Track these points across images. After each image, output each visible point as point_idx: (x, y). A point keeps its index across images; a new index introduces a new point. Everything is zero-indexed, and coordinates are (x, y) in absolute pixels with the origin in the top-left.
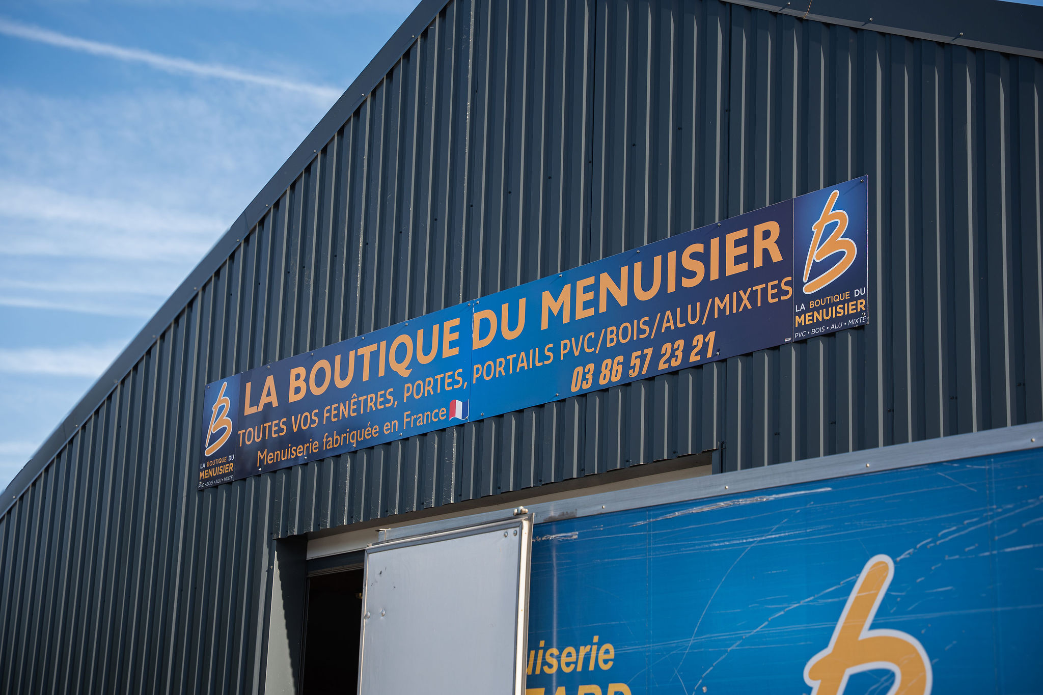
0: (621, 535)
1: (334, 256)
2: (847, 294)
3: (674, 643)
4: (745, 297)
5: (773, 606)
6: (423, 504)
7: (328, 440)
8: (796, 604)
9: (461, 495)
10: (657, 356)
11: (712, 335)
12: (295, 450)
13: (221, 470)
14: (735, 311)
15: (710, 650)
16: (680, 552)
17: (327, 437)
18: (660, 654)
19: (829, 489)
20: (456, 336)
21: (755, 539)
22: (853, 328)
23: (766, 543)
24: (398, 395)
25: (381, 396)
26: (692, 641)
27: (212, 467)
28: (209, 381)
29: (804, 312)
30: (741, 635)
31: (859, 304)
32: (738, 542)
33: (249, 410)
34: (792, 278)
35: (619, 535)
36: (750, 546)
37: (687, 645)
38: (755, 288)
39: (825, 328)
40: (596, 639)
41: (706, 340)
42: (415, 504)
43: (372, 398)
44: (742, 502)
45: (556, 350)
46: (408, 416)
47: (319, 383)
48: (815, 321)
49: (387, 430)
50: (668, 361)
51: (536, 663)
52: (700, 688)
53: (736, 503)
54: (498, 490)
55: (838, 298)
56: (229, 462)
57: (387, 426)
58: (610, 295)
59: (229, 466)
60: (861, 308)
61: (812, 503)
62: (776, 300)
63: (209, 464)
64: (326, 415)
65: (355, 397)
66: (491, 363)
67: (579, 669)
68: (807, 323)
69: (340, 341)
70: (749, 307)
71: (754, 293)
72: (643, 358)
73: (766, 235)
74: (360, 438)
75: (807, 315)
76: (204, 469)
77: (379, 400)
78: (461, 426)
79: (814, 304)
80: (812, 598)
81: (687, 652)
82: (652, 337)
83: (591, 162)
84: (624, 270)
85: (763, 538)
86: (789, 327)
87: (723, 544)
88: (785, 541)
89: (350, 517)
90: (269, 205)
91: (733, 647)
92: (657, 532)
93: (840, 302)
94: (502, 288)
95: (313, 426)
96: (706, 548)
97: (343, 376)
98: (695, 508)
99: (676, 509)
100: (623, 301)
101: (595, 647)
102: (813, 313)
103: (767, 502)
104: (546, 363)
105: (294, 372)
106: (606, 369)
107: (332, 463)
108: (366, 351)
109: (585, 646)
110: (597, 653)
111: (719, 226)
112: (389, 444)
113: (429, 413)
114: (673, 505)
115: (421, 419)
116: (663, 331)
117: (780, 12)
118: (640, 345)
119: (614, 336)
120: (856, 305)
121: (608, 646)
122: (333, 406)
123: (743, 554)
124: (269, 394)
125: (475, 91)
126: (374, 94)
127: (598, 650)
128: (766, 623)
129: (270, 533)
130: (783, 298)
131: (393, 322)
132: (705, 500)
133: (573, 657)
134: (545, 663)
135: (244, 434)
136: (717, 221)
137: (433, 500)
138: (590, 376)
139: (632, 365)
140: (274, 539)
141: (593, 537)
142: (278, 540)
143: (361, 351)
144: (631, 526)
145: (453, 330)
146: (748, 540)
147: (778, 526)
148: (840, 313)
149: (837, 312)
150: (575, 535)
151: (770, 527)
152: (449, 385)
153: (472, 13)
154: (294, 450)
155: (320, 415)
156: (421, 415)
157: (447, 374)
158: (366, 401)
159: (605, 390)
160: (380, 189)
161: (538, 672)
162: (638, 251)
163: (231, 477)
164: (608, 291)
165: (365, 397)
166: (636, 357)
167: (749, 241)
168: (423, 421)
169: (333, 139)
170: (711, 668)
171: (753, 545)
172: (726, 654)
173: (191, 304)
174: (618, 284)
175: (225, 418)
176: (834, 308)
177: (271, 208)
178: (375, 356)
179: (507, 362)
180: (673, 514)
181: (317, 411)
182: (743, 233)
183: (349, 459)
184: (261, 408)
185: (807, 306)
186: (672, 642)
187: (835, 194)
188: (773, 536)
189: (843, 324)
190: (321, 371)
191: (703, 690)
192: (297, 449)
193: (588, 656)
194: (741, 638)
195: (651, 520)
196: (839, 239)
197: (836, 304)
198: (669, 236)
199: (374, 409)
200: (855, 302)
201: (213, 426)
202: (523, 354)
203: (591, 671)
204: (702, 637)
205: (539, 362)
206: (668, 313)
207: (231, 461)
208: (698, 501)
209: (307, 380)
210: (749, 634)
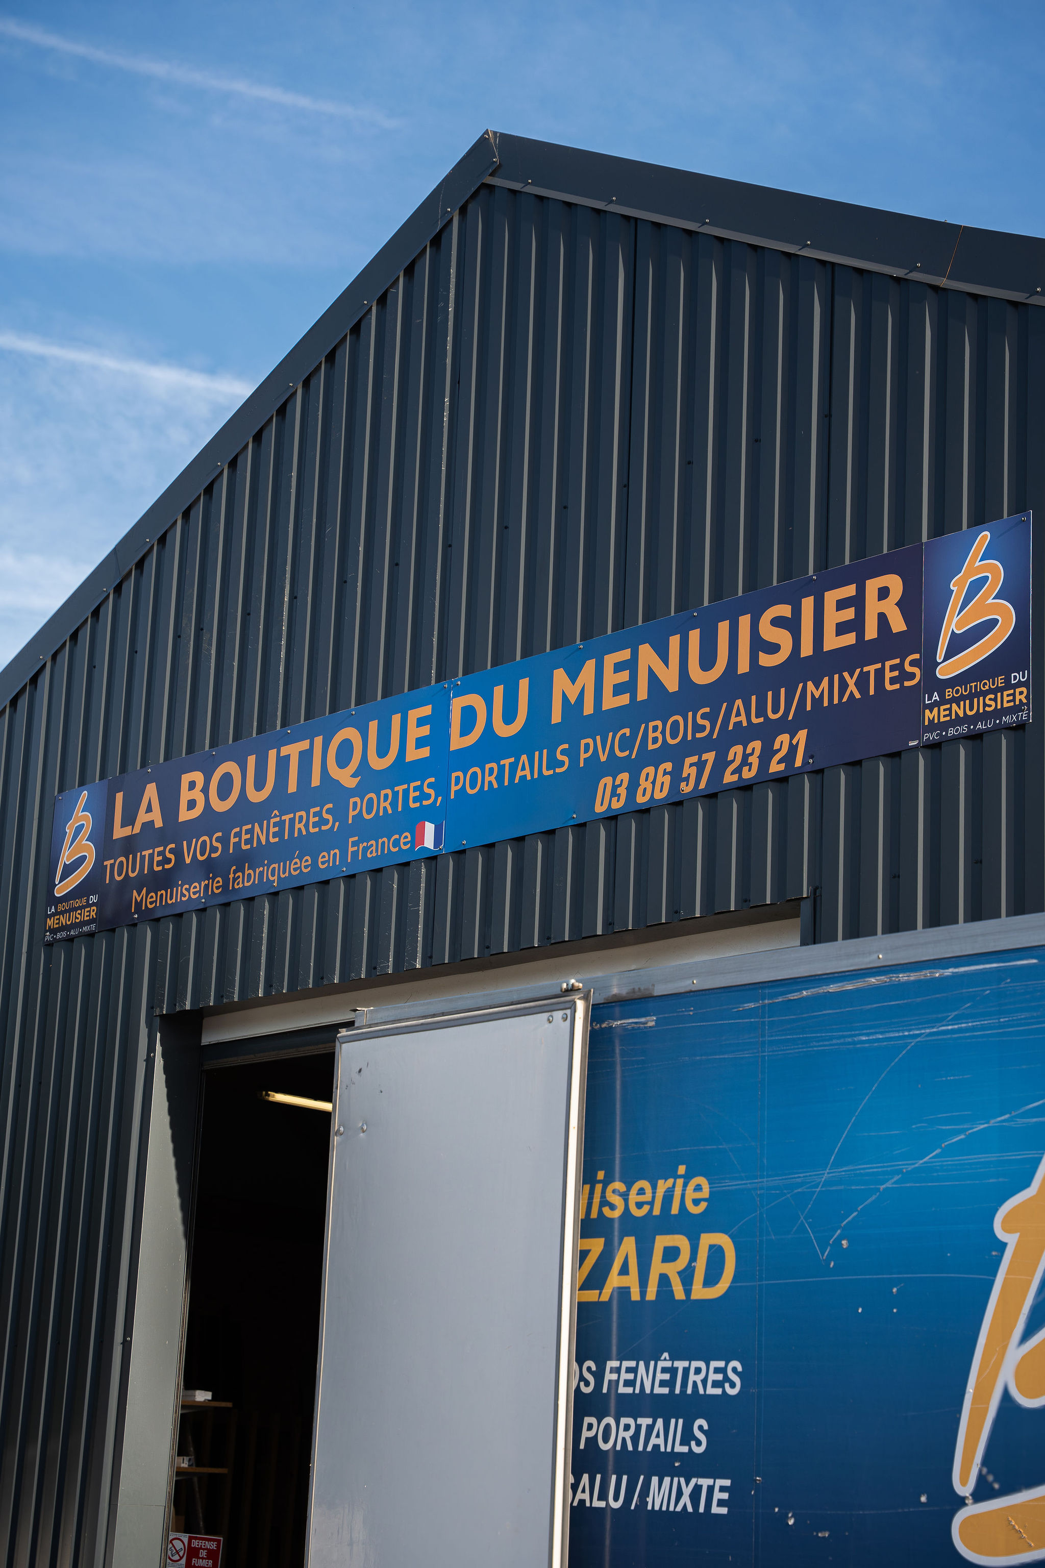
0: (720, 1022)
1: (246, 614)
2: (1001, 679)
3: (799, 1177)
4: (851, 682)
5: (947, 1127)
6: (375, 968)
7: (236, 876)
8: (984, 1124)
9: (431, 957)
10: (721, 764)
11: (802, 735)
12: (188, 890)
13: (77, 917)
14: (836, 701)
15: (853, 1188)
16: (810, 1047)
17: (235, 872)
18: (778, 1192)
19: (1035, 961)
20: (425, 730)
21: (923, 1031)
22: (1008, 728)
23: (940, 1037)
24: (340, 813)
25: (315, 815)
26: (826, 1175)
27: (66, 911)
28: (61, 790)
29: (937, 704)
30: (901, 1167)
31: (1017, 694)
32: (897, 1035)
33: (120, 832)
34: (920, 656)
35: (718, 1022)
36: (914, 1042)
37: (820, 1180)
38: (866, 669)
39: (969, 728)
40: (682, 1170)
41: (794, 742)
42: (364, 969)
43: (301, 818)
44: (903, 977)
45: (573, 754)
46: (355, 844)
47: (223, 794)
48: (953, 717)
49: (323, 863)
50: (738, 771)
51: (592, 1203)
52: (838, 1241)
53: (894, 979)
54: (486, 950)
55: (988, 685)
56: (90, 906)
57: (324, 857)
58: (652, 676)
59: (89, 911)
60: (1020, 700)
61: (1009, 980)
62: (897, 686)
63: (60, 907)
64: (233, 840)
65: (276, 816)
66: (477, 769)
67: (657, 1211)
68: (942, 719)
69: (254, 735)
70: (858, 695)
71: (865, 677)
72: (701, 765)
73: (884, 593)
74: (284, 873)
75: (942, 708)
76: (53, 915)
77: (313, 820)
78: (432, 859)
79: (952, 693)
80: (1007, 1116)
81: (818, 1190)
82: (715, 737)
83: (627, 486)
84: (674, 642)
85: (935, 1030)
86: (916, 726)
87: (874, 1037)
88: (967, 1034)
89: (269, 985)
90: (151, 540)
91: (888, 1185)
92: (776, 1019)
93: (990, 691)
94: (494, 664)
95: (213, 855)
96: (849, 1043)
97: (260, 785)
98: (831, 986)
99: (803, 987)
100: (672, 683)
101: (680, 1182)
102: (951, 706)
103: (942, 979)
104: (558, 770)
105: (186, 778)
106: (646, 780)
107: (242, 908)
108: (293, 750)
109: (666, 1180)
110: (684, 1190)
111: (814, 580)
112: (327, 882)
113: (385, 839)
114: (799, 980)
115: (374, 848)
116: (731, 728)
117: (906, 277)
118: (697, 747)
119: (658, 734)
120: (1014, 695)
121: (701, 1180)
122: (245, 828)
123: (904, 1052)
124: (149, 809)
125: (456, 382)
126: (306, 383)
127: (685, 1185)
128: (938, 1151)
129: (150, 1008)
130: (907, 684)
131: (333, 710)
132: (847, 974)
133: (647, 1195)
134: (604, 1202)
135: (112, 866)
136: (811, 572)
137: (391, 964)
138: (622, 791)
139: (685, 775)
140: (156, 1016)
141: (679, 1024)
142: (162, 1016)
143: (285, 751)
144: (736, 1010)
145: (421, 722)
146: (911, 1033)
147: (956, 1013)
148: (990, 706)
149: (985, 705)
150: (651, 1021)
151: (945, 1015)
152: (415, 800)
153: (453, 271)
154: (186, 889)
155: (224, 841)
156: (373, 842)
157: (412, 785)
158: (292, 821)
159: (644, 811)
160: (315, 520)
161: (594, 1215)
162: (695, 614)
163: (93, 926)
164: (650, 670)
165: (292, 816)
166: (691, 765)
167: (858, 602)
168: (377, 851)
169: (246, 446)
170: (855, 1214)
171: (919, 1039)
172: (878, 1194)
173: (34, 680)
174: (665, 661)
175: (84, 842)
176: (981, 698)
177: (153, 545)
178: (306, 757)
179: (501, 768)
180: (799, 993)
181: (220, 834)
182: (850, 591)
183: (267, 904)
184: (137, 830)
185: (942, 695)
186: (796, 1176)
187: (985, 537)
188: (950, 1027)
189: (995, 721)
190: (227, 779)
191: (842, 1244)
192: (190, 887)
193: (670, 1193)
194: (900, 1172)
195: (766, 1001)
196: (990, 601)
197: (985, 694)
198: (740, 593)
199: (304, 833)
200: (1012, 691)
201: (67, 854)
202: (524, 758)
203: (675, 1215)
204: (842, 1170)
205: (548, 769)
206: (739, 702)
207: (94, 904)
208: (836, 975)
209: (205, 790)
210: (913, 1167)
